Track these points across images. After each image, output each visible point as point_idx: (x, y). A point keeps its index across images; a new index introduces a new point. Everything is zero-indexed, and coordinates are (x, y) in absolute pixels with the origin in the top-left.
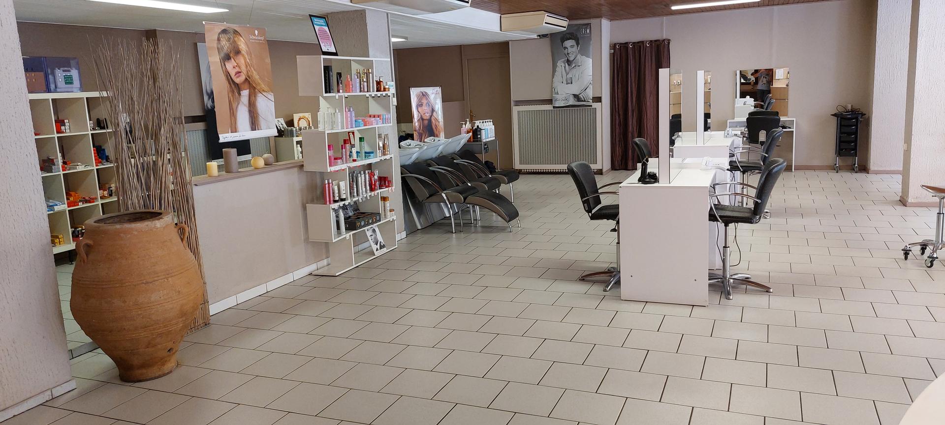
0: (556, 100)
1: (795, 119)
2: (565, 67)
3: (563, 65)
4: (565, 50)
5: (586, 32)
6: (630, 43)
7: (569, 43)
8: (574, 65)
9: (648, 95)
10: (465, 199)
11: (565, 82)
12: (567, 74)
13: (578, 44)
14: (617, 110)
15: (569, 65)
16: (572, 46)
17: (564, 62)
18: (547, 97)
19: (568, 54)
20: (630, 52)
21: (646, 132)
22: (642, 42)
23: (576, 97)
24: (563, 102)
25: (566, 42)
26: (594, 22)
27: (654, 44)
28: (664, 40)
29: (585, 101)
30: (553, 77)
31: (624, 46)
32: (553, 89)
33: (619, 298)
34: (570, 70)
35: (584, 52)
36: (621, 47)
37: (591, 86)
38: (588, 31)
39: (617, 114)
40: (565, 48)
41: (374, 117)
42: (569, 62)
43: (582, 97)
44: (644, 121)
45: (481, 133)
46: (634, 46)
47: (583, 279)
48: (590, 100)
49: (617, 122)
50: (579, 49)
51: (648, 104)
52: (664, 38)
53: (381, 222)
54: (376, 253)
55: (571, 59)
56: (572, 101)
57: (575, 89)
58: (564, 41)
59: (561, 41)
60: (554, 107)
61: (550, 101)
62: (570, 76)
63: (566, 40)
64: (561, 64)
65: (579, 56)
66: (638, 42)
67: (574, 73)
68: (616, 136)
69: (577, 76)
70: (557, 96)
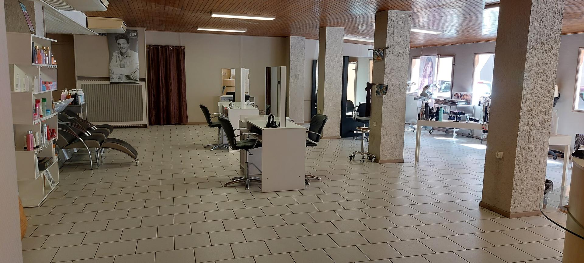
0: (113, 78)
1: (254, 97)
2: (119, 56)
3: (117, 55)
4: (118, 45)
5: (134, 35)
6: (160, 46)
7: (121, 41)
8: (125, 56)
9: (172, 78)
10: (101, 144)
11: (119, 66)
12: (121, 61)
13: (128, 42)
14: (152, 87)
15: (121, 55)
16: (124, 44)
17: (118, 53)
18: (106, 76)
19: (121, 48)
20: (160, 51)
21: (172, 102)
22: (168, 46)
23: (128, 77)
24: (118, 80)
25: (119, 40)
26: (139, 30)
27: (175, 48)
28: (181, 47)
29: (134, 80)
30: (110, 62)
31: (156, 47)
32: (110, 71)
33: (260, 192)
34: (123, 59)
35: (133, 48)
36: (153, 47)
37: (138, 71)
38: (136, 35)
39: (152, 90)
40: (119, 44)
41: (49, 84)
42: (122, 54)
43: (132, 77)
44: (170, 95)
45: (78, 98)
46: (162, 48)
47: (226, 185)
48: (138, 80)
49: (153, 95)
50: (129, 46)
51: (172, 84)
52: (181, 45)
53: (54, 163)
54: (51, 187)
55: (124, 51)
56: (124, 80)
57: (126, 72)
58: (118, 39)
59: (116, 39)
60: (111, 83)
61: (108, 79)
62: (123, 62)
63: (119, 39)
64: (115, 54)
65: (129, 51)
66: (165, 46)
67: (125, 61)
68: (152, 103)
69: (128, 63)
70: (113, 75)
